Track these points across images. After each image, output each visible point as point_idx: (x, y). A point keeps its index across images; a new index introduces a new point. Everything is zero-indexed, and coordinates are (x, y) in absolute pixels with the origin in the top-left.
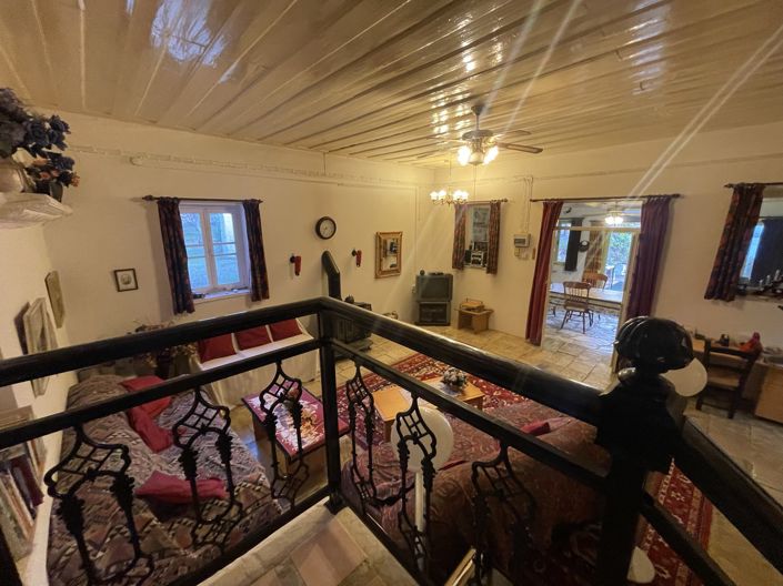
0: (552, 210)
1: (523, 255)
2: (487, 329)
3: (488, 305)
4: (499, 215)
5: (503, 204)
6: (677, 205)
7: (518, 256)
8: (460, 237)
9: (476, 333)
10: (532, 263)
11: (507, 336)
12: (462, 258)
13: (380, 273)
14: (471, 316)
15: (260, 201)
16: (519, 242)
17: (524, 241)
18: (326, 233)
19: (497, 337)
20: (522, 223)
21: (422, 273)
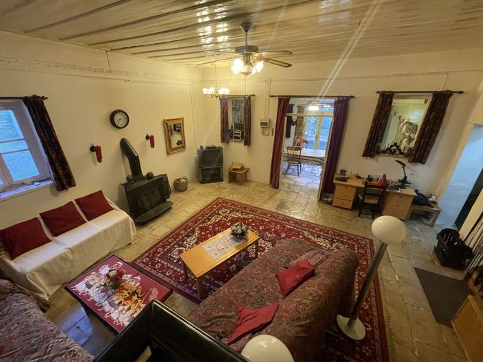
1: (267, 133)
2: (246, 180)
3: (247, 165)
4: (250, 106)
5: (252, 97)
6: (352, 102)
7: (263, 133)
8: (224, 121)
9: (240, 185)
10: (272, 138)
11: (258, 184)
12: (226, 135)
13: (170, 150)
14: (235, 174)
15: (43, 98)
16: (264, 125)
17: (266, 124)
19: (253, 185)
20: (265, 112)
21: (202, 147)
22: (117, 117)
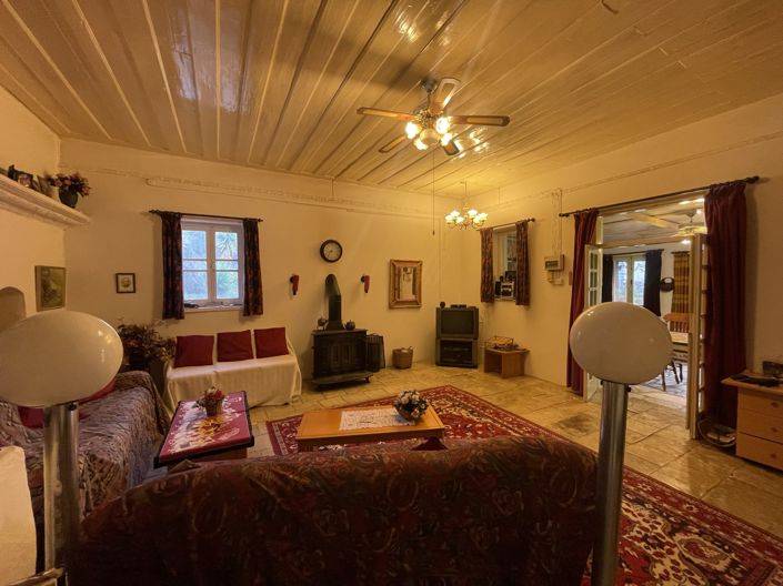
0: (586, 223)
1: (558, 281)
2: (522, 374)
4: (526, 237)
5: (530, 223)
6: (758, 192)
7: (552, 282)
8: (487, 268)
10: (568, 290)
12: (491, 291)
13: (396, 302)
14: (500, 356)
15: (259, 220)
16: (550, 265)
17: (555, 263)
18: (332, 256)
20: (554, 242)
21: (443, 304)
22: (328, 248)
